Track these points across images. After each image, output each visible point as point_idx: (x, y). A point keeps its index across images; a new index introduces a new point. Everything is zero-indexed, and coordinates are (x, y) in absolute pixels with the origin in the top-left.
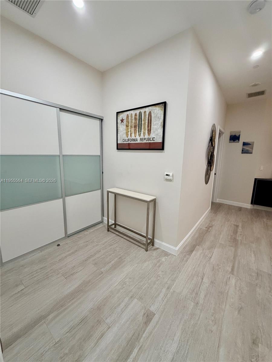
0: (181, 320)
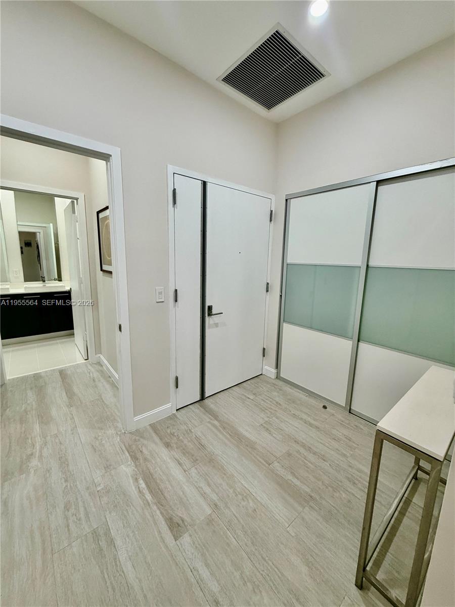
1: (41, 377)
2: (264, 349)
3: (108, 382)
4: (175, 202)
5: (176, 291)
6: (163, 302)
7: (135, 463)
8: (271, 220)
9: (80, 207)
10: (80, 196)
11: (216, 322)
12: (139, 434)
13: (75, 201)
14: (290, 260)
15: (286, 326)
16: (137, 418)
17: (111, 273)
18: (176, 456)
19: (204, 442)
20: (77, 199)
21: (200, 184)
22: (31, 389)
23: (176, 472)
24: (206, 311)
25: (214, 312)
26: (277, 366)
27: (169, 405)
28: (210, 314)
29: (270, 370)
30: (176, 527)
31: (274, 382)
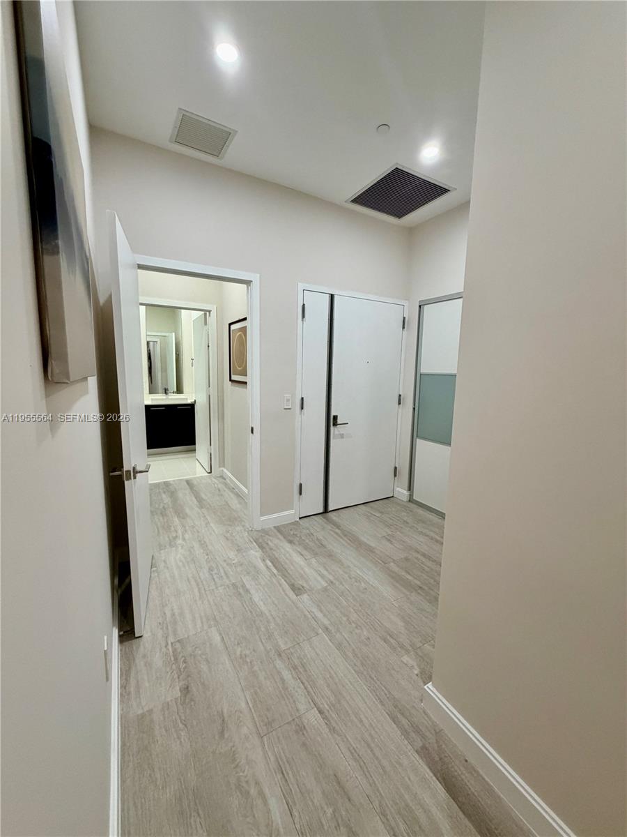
0: (274, 618)
1: (170, 484)
2: (396, 468)
3: (232, 492)
4: (303, 316)
5: (302, 398)
6: (289, 409)
7: (262, 550)
8: (403, 328)
9: (212, 319)
10: (213, 308)
11: (342, 433)
12: (265, 532)
13: (208, 313)
14: (424, 369)
15: (419, 442)
16: (262, 518)
17: (246, 383)
18: (299, 550)
19: (325, 543)
20: (210, 311)
21: (327, 298)
22: (164, 492)
23: (298, 559)
24: (331, 421)
25: (339, 422)
26: (410, 488)
27: (292, 512)
28: (335, 424)
29: (402, 492)
30: (298, 590)
31: (405, 504)
